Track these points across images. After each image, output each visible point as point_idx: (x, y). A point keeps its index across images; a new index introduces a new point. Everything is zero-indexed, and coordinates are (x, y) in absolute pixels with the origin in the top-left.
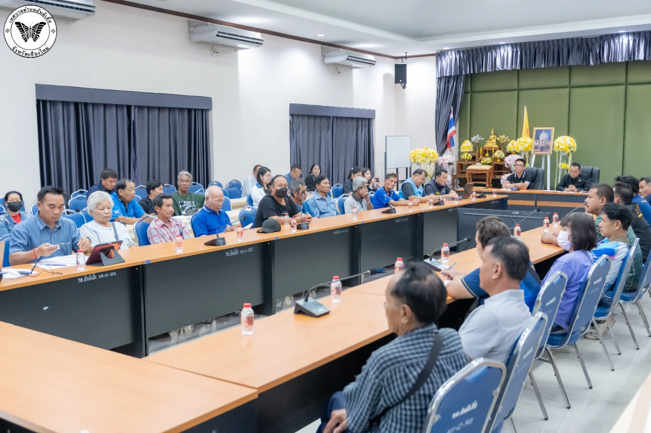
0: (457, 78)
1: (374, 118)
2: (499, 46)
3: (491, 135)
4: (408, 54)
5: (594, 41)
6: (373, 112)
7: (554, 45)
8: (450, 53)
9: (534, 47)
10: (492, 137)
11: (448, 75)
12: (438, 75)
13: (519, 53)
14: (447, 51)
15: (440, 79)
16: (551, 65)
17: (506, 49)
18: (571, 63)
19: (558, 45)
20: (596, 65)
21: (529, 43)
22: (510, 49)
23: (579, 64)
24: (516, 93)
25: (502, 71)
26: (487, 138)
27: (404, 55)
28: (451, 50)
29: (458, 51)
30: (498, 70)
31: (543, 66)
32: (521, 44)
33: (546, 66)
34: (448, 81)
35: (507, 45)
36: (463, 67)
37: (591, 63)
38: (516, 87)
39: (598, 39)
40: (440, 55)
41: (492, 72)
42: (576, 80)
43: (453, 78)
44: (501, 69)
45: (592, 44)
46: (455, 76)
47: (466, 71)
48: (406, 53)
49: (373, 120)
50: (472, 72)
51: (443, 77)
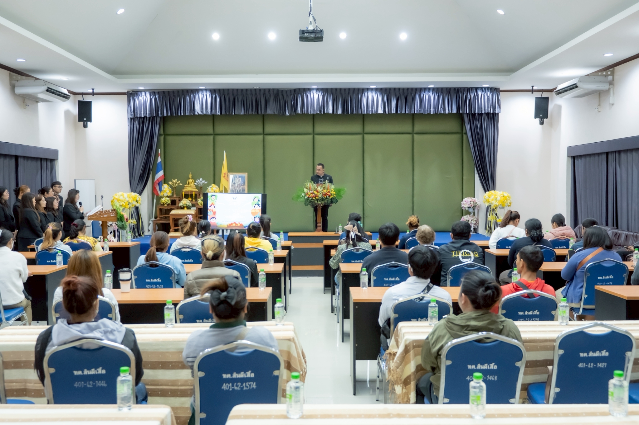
0: (152, 119)
1: (57, 159)
2: (197, 91)
3: (189, 179)
4: (95, 91)
5: (289, 93)
6: (56, 152)
7: (251, 94)
8: (143, 93)
9: (233, 94)
10: (190, 181)
11: (143, 116)
12: (131, 115)
13: (218, 99)
14: (141, 91)
15: (133, 120)
16: (250, 112)
17: (205, 94)
18: (269, 112)
19: (256, 94)
20: (291, 115)
21: (228, 90)
22: (208, 94)
23: (276, 113)
24: (212, 137)
25: (201, 115)
26: (185, 182)
27: (91, 91)
28: (145, 91)
29: (153, 93)
30: (197, 114)
31: (242, 113)
32: (219, 90)
33: (245, 113)
34: (143, 123)
35: (206, 90)
36: (160, 109)
37: (287, 114)
38: (211, 131)
39: (293, 93)
40: (132, 95)
41: (191, 116)
42: (269, 128)
43: (148, 119)
44: (200, 113)
45: (287, 95)
46: (150, 118)
47: (162, 113)
48: (93, 89)
49: (56, 162)
50: (169, 114)
51: (137, 117)
